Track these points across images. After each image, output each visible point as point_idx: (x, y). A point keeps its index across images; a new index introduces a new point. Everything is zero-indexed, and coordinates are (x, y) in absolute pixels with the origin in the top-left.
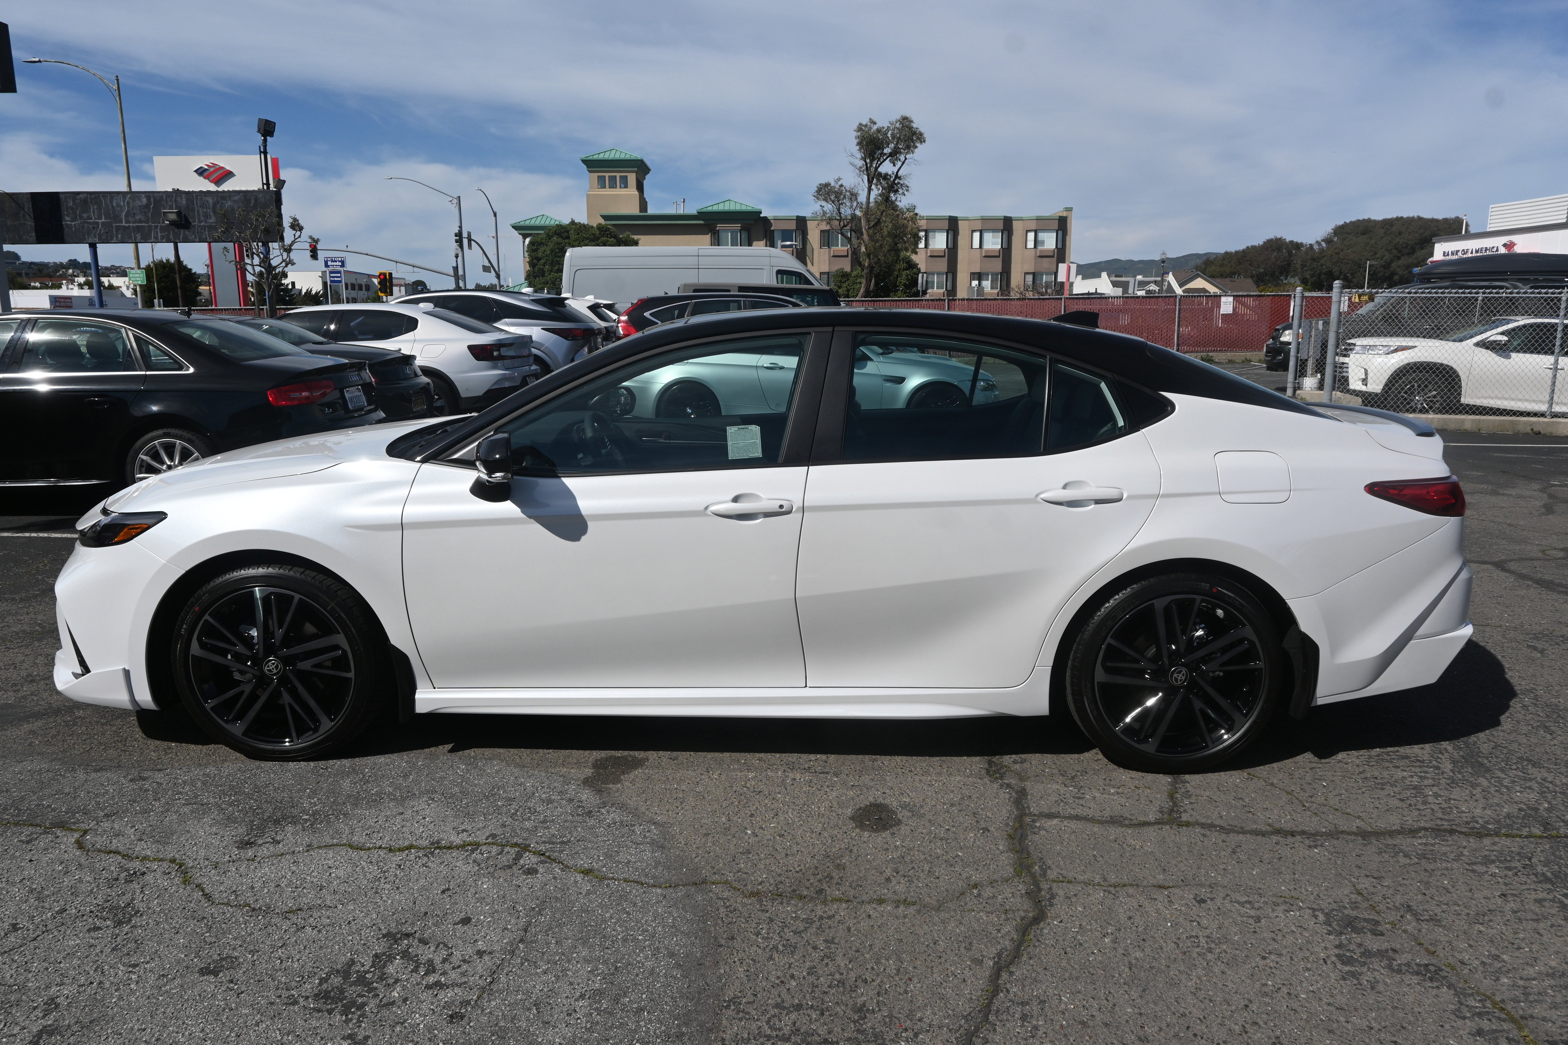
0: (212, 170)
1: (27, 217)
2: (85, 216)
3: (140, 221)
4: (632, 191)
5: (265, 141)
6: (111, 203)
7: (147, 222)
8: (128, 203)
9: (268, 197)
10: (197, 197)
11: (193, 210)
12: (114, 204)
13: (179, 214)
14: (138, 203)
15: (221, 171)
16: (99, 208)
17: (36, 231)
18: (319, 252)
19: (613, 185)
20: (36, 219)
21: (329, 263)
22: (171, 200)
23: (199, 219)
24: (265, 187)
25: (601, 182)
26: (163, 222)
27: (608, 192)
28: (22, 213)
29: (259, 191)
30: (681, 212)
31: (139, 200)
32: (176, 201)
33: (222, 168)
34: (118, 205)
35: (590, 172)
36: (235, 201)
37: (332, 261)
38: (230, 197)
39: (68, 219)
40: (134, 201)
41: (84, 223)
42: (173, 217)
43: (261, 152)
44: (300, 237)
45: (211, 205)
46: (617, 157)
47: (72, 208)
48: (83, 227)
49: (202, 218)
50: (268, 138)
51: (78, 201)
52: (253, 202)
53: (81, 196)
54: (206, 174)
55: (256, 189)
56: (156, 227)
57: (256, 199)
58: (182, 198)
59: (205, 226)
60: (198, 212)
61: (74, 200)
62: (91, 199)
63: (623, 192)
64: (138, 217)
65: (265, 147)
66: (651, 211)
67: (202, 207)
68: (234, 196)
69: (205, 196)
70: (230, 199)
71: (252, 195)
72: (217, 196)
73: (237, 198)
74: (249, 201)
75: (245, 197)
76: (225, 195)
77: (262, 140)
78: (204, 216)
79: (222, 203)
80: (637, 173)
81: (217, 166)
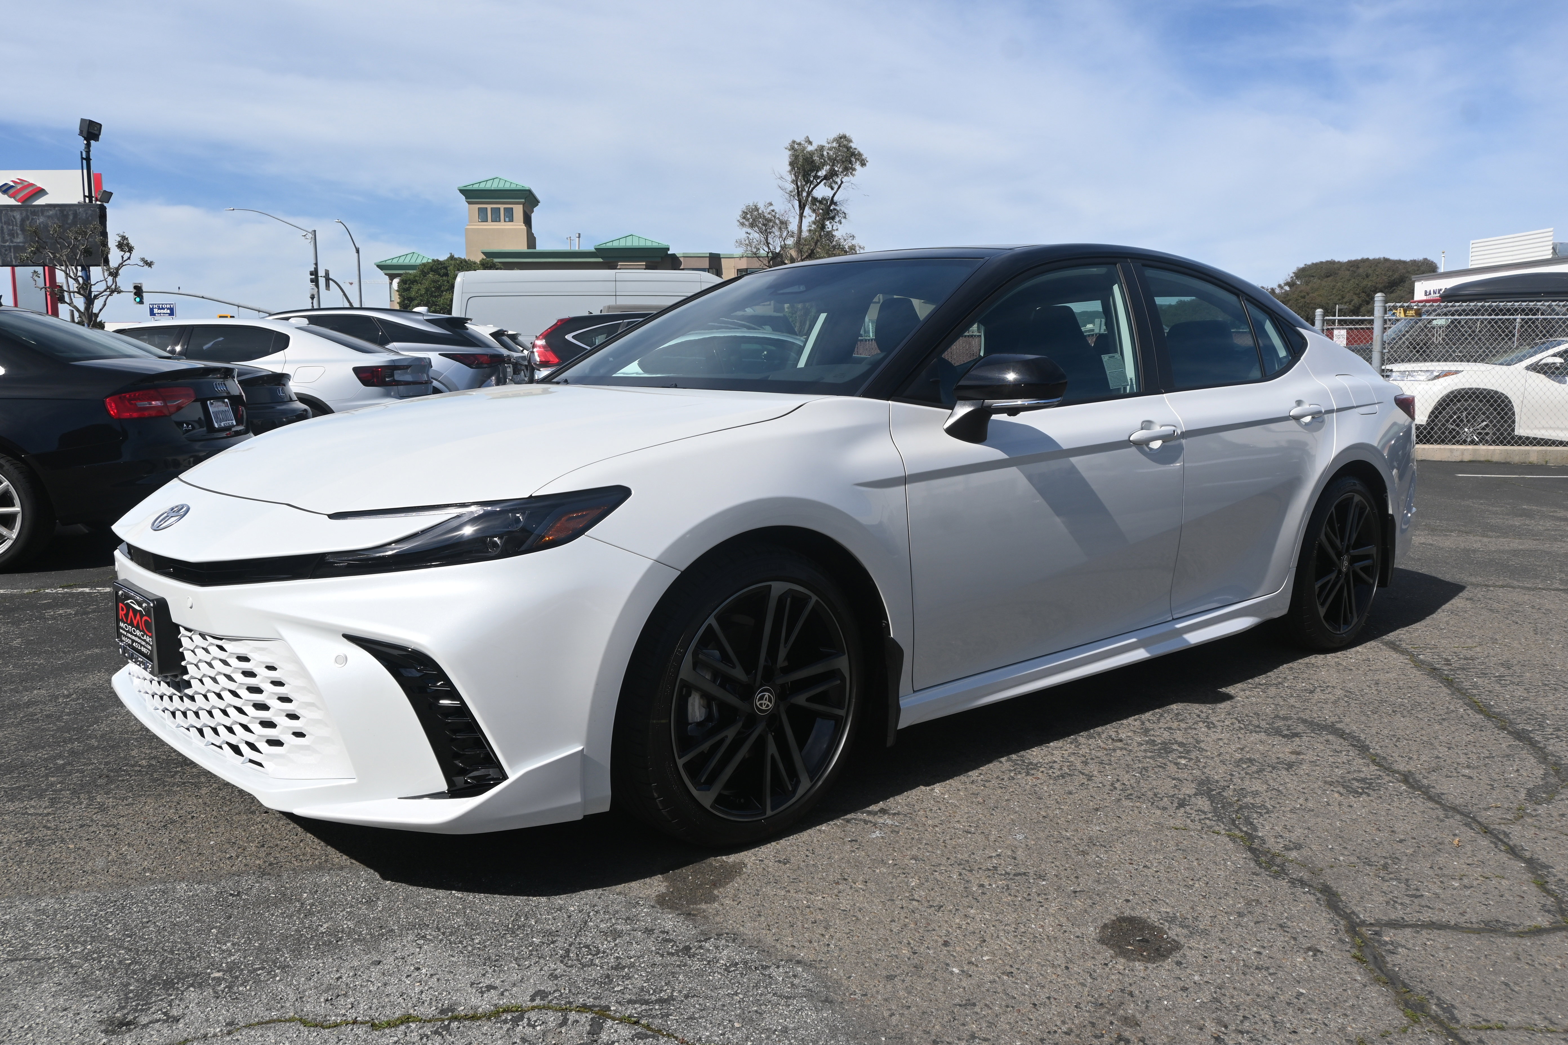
0: (19, 187)
4: (519, 224)
5: (88, 145)
9: (90, 212)
15: (30, 189)
18: (144, 294)
19: (496, 218)
21: (156, 311)
24: (87, 200)
25: (483, 216)
27: (490, 226)
29: (79, 205)
30: (576, 248)
33: (32, 185)
35: (469, 203)
36: (49, 217)
37: (159, 309)
38: (42, 212)
43: (82, 158)
44: (129, 258)
45: (18, 221)
46: (501, 186)
49: (7, 237)
50: (92, 142)
52: (71, 217)
54: (11, 191)
55: (76, 202)
57: (75, 214)
59: (10, 247)
63: (508, 226)
65: (88, 152)
66: (541, 247)
67: (7, 223)
68: (48, 210)
69: (12, 211)
70: (42, 214)
71: (70, 210)
72: (27, 211)
73: (51, 213)
74: (67, 216)
75: (62, 211)
76: (36, 209)
77: (84, 146)
78: (9, 235)
79: (32, 219)
80: (524, 204)
81: (26, 184)
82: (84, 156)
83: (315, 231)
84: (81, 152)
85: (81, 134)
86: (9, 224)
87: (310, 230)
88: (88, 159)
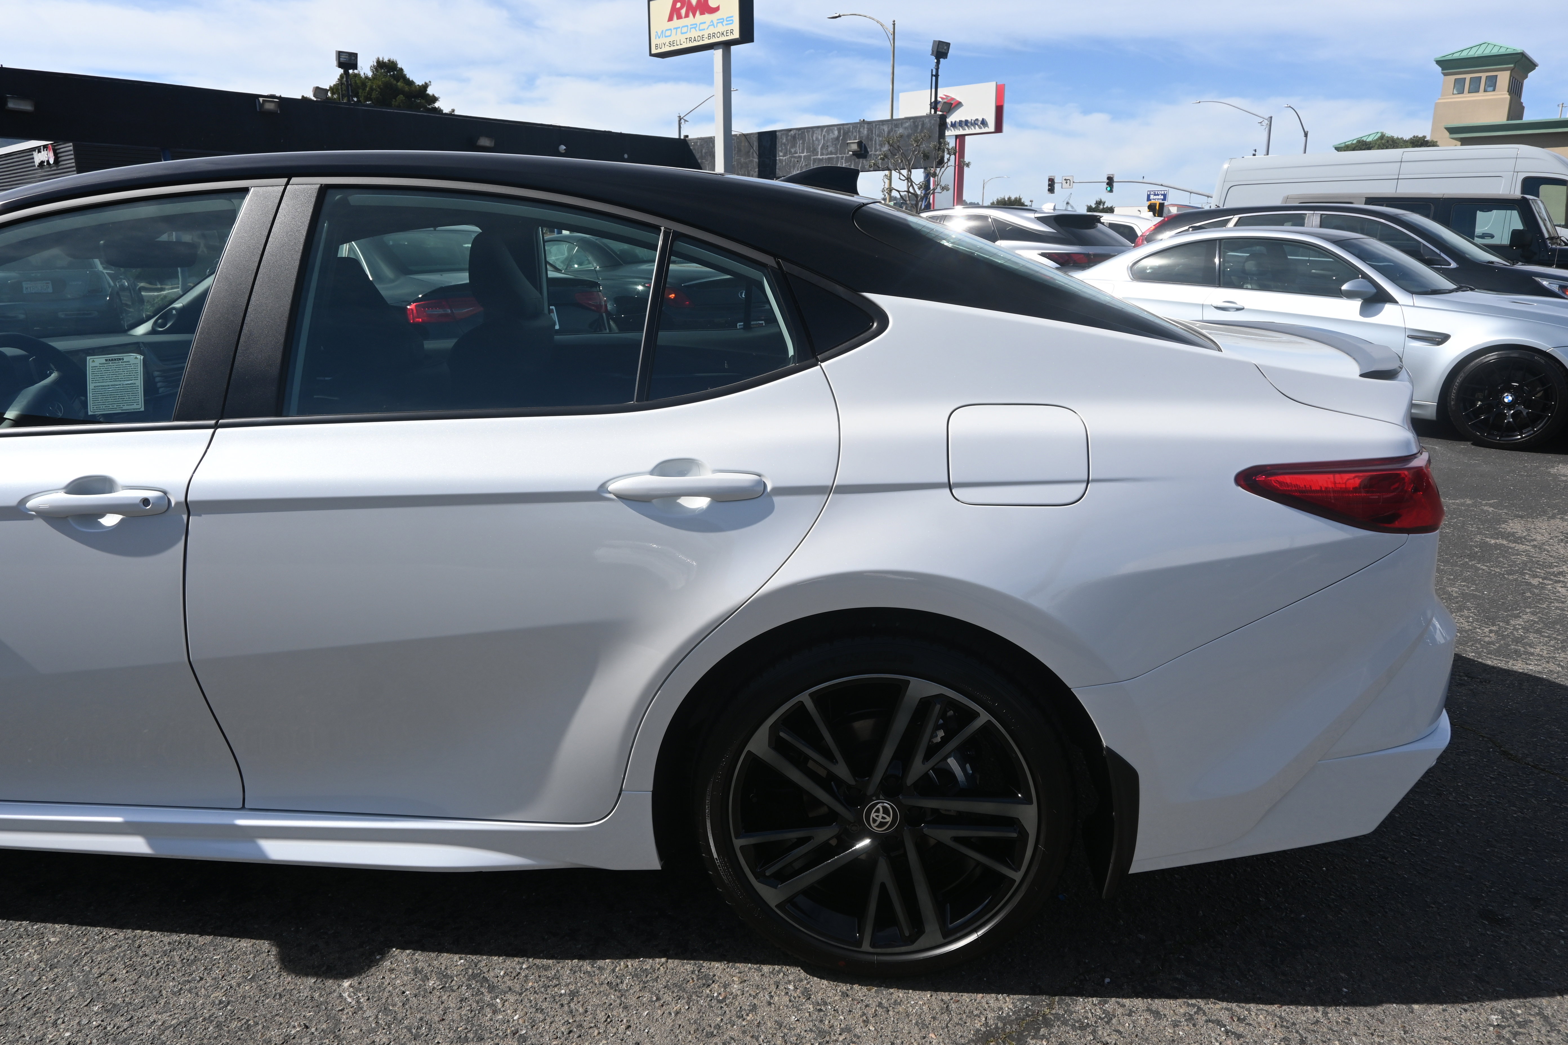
1: (755, 155)
2: (793, 150)
3: (831, 153)
4: (1502, 95)
5: (938, 63)
6: (812, 137)
7: (836, 153)
8: (824, 136)
9: (933, 122)
10: (876, 125)
11: (871, 140)
12: (814, 139)
13: (860, 144)
14: (831, 136)
16: (803, 143)
17: (759, 168)
18: (1115, 184)
19: (1475, 89)
20: (760, 156)
21: (1152, 197)
22: (856, 131)
23: (875, 147)
24: (933, 111)
25: (1459, 87)
26: (848, 153)
27: (1467, 97)
28: (751, 151)
29: (927, 116)
31: (833, 132)
32: (859, 132)
34: (817, 139)
35: (1445, 74)
36: (905, 128)
37: (1155, 195)
38: (902, 124)
39: (781, 154)
40: (828, 134)
41: (792, 157)
42: (855, 147)
43: (932, 75)
45: (886, 133)
46: (1488, 52)
47: (785, 144)
48: (791, 161)
49: (878, 147)
50: (941, 60)
51: (789, 138)
52: (920, 127)
53: (792, 132)
55: (925, 114)
56: (842, 158)
57: (923, 124)
58: (864, 128)
60: (875, 141)
61: (787, 136)
62: (798, 135)
63: (1490, 96)
64: (829, 150)
65: (937, 69)
66: (1526, 117)
67: (879, 136)
68: (905, 122)
69: (883, 125)
70: (902, 125)
71: (920, 121)
72: (892, 124)
73: (907, 124)
74: (916, 127)
75: (914, 123)
76: (898, 122)
77: (935, 64)
78: (879, 145)
79: (895, 131)
80: (1512, 70)
81: (949, 98)
82: (934, 73)
83: (1271, 117)
84: (932, 70)
85: (932, 54)
86: (880, 137)
87: (1267, 117)
88: (937, 76)
